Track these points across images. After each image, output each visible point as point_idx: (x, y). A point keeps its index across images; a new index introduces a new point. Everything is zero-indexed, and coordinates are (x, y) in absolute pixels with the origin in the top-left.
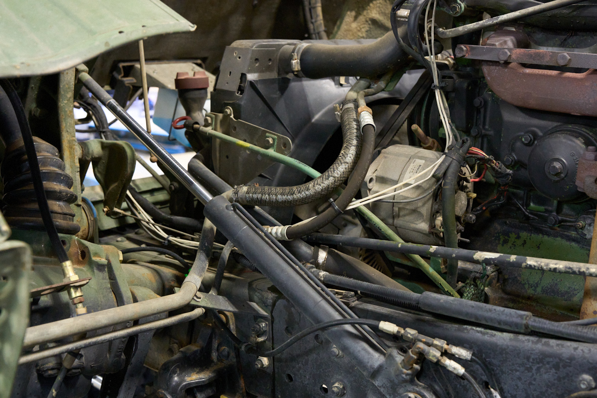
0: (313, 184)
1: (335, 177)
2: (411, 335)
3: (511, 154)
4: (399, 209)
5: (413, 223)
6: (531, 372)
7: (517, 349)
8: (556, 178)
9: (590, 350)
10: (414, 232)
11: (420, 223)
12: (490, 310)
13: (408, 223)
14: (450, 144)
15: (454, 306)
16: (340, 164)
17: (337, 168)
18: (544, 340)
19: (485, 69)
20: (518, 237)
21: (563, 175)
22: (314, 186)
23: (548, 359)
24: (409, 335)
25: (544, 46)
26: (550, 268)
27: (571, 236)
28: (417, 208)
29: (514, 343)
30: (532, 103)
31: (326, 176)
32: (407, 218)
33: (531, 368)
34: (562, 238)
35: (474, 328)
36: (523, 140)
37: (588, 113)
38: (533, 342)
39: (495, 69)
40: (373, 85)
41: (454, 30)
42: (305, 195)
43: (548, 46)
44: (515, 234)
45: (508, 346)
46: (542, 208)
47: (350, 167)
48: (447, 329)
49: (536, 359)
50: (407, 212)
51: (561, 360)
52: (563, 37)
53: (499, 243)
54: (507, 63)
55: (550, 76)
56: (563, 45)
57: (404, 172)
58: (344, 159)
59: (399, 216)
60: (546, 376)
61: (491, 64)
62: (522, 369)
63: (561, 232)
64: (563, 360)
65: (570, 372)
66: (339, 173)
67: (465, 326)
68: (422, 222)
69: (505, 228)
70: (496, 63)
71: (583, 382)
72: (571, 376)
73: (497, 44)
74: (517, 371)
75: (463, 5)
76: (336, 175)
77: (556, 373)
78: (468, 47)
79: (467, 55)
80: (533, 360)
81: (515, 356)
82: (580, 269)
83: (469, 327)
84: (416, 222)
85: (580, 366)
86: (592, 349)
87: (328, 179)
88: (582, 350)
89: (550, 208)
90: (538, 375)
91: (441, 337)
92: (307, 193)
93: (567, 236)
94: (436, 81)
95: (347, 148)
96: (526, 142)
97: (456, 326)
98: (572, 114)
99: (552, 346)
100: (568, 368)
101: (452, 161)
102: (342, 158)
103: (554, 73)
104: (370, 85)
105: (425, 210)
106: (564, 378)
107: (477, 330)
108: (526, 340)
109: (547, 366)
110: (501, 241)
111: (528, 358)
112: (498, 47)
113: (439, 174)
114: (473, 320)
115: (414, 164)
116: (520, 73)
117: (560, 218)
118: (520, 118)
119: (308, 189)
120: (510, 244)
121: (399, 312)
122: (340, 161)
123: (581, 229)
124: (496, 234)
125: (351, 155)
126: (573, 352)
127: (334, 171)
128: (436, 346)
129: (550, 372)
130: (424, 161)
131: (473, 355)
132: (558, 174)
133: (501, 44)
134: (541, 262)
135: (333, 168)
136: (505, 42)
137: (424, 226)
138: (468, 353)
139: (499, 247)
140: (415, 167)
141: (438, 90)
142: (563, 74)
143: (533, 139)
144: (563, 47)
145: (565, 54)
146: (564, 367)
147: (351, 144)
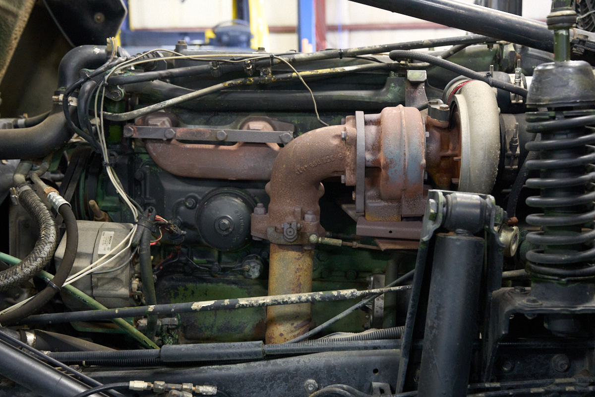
0: (20, 267)
1: (42, 258)
2: (161, 386)
3: (176, 218)
4: (98, 279)
5: (113, 290)
6: (266, 390)
7: (252, 374)
8: (225, 233)
9: (309, 359)
10: (113, 299)
11: (120, 289)
12: (230, 347)
13: (108, 292)
14: (137, 215)
15: (195, 351)
16: (45, 245)
17: (43, 249)
18: (272, 361)
19: (150, 146)
20: (186, 289)
21: (230, 230)
22: (22, 269)
23: (278, 376)
24: (160, 387)
25: (192, 124)
26: (260, 304)
27: (231, 280)
28: (117, 276)
29: (249, 371)
30: (196, 173)
31: (33, 258)
32: (106, 286)
33: (265, 387)
34: (224, 283)
35: (210, 367)
36: (187, 204)
37: (243, 177)
38: (264, 365)
39: (160, 147)
40: (35, 167)
41: (129, 114)
42: (13, 280)
43: (194, 124)
44: (183, 287)
45: (244, 374)
46: (204, 260)
47: (54, 246)
48: (186, 374)
49: (269, 378)
50: (106, 281)
51: (289, 373)
52: (208, 117)
53: (171, 297)
54: (169, 140)
55: (209, 149)
56: (207, 123)
57: (97, 244)
58: (47, 239)
59: (97, 286)
60: (278, 390)
61: (155, 141)
62: (258, 389)
63: (222, 278)
64: (291, 373)
65: (297, 381)
66: (46, 253)
67: (202, 367)
68: (122, 287)
69: (173, 283)
70: (160, 141)
71: (309, 385)
72: (299, 384)
73: (159, 124)
74: (253, 392)
75: (123, 91)
76: (43, 256)
77: (286, 385)
78: (135, 128)
79: (135, 134)
80: (267, 379)
81: (251, 381)
82: (283, 300)
83: (206, 367)
84: (116, 289)
85: (304, 374)
86: (311, 359)
87: (36, 260)
88: (304, 361)
89: (211, 260)
90: (272, 390)
91: (187, 382)
92: (15, 277)
93: (227, 281)
94: (106, 159)
95: (47, 228)
96: (190, 206)
97: (194, 369)
98: (230, 179)
99: (280, 364)
100: (295, 378)
101: (144, 229)
102: (45, 238)
103: (211, 146)
104: (33, 166)
105: (124, 277)
106: (293, 387)
107: (213, 368)
108: (258, 365)
109: (279, 381)
110: (172, 295)
111: (262, 380)
112: (160, 127)
113: (136, 241)
114: (215, 359)
115: (105, 236)
116: (182, 148)
117: (222, 266)
118: (180, 187)
119: (16, 274)
120: (181, 296)
121: (133, 371)
122: (44, 241)
123: (248, 272)
124: (165, 289)
125: (53, 235)
126: (297, 364)
127: (41, 252)
128: (186, 390)
129: (281, 385)
130: (113, 233)
131: (217, 389)
132: (227, 230)
133: (161, 124)
134: (252, 301)
135: (39, 250)
136: (164, 122)
137: (124, 291)
138: (214, 388)
139: (172, 300)
140: (106, 239)
141: (109, 167)
142: (218, 147)
143: (195, 203)
144: (207, 125)
145: (223, 131)
146: (292, 378)
147: (50, 224)
